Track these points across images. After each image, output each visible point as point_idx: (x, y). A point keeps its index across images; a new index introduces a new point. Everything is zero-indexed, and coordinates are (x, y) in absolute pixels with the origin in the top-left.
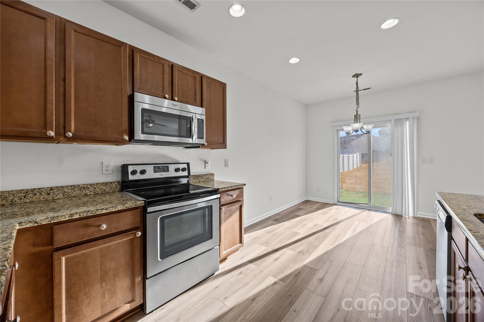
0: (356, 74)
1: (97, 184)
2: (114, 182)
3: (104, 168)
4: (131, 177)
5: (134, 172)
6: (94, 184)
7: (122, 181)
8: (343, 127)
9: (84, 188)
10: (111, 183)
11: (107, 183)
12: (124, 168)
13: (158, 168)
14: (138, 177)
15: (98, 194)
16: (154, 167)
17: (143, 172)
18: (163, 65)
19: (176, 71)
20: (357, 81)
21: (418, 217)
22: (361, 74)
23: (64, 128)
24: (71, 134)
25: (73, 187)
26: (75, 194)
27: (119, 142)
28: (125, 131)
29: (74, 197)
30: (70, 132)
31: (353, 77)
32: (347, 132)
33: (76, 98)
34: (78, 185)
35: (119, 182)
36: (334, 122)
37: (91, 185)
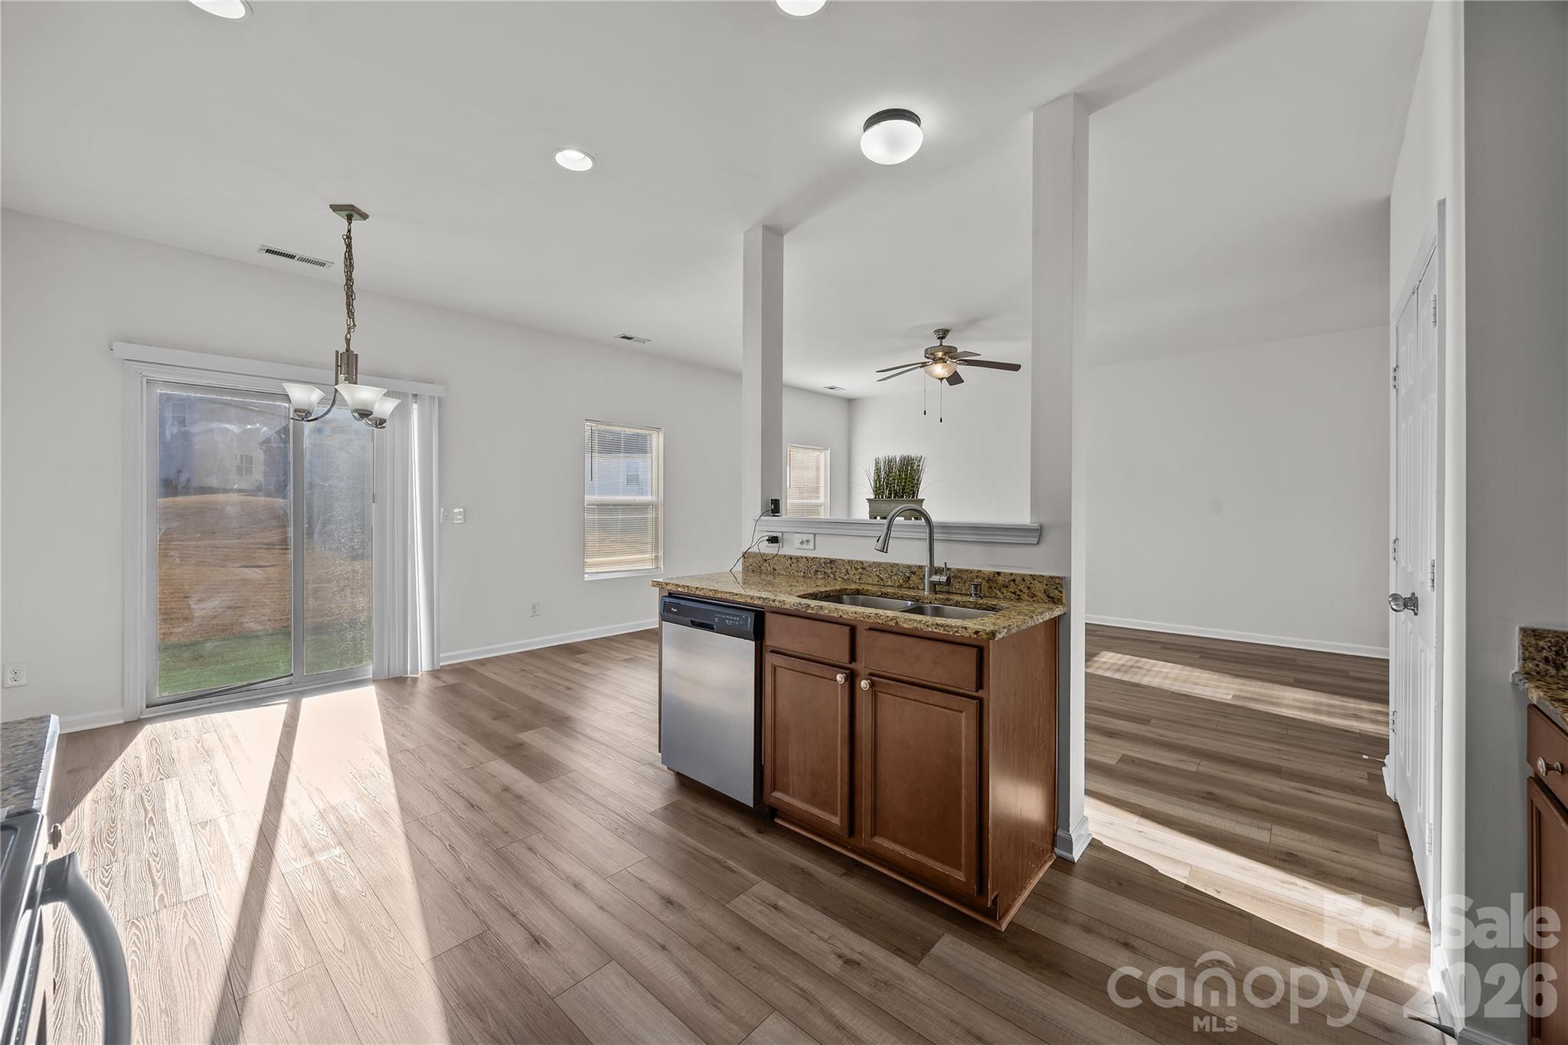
0: (352, 206)
8: (283, 384)
20: (349, 231)
21: (441, 667)
22: (364, 216)
31: (336, 208)
32: (298, 407)
36: (128, 340)
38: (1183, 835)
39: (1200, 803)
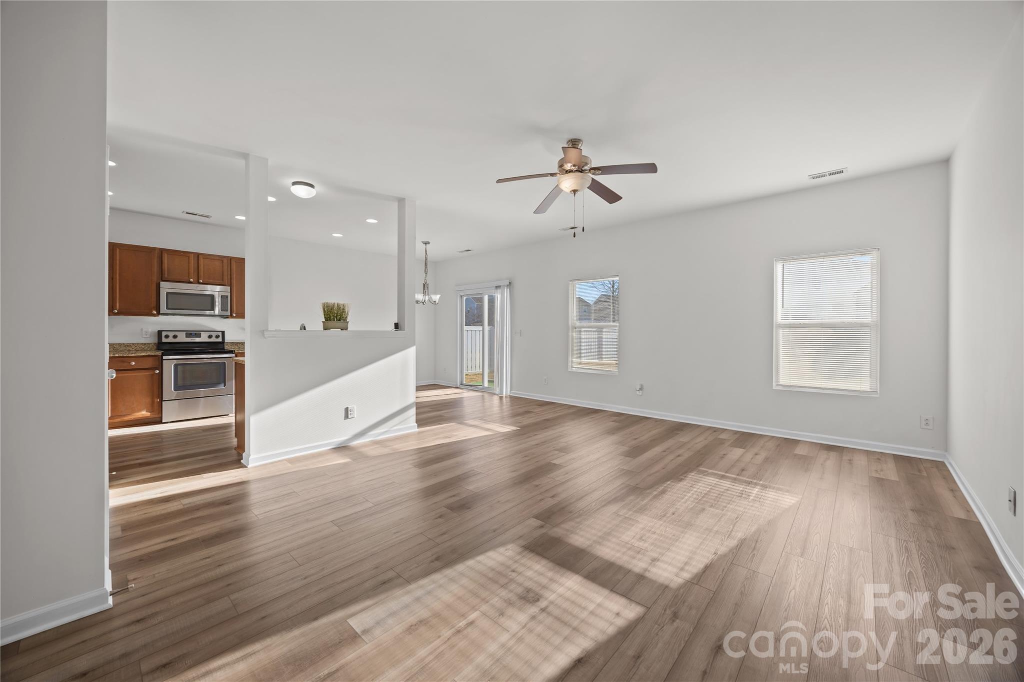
1: (138, 344)
2: (151, 344)
3: (144, 333)
4: (164, 340)
5: (167, 337)
6: (135, 344)
7: (158, 343)
9: (128, 346)
10: (149, 344)
11: (145, 344)
12: (160, 333)
13: (189, 334)
14: (171, 340)
15: (138, 351)
16: (186, 333)
17: (175, 337)
18: (189, 257)
19: (202, 259)
23: (113, 307)
24: (116, 311)
25: (120, 345)
26: (121, 349)
27: (150, 314)
28: (154, 308)
29: (121, 351)
30: (116, 309)
33: (120, 289)
34: (124, 344)
35: (155, 344)
37: (133, 344)
38: (211, 487)
39: (228, 497)
